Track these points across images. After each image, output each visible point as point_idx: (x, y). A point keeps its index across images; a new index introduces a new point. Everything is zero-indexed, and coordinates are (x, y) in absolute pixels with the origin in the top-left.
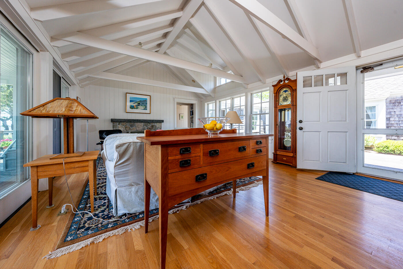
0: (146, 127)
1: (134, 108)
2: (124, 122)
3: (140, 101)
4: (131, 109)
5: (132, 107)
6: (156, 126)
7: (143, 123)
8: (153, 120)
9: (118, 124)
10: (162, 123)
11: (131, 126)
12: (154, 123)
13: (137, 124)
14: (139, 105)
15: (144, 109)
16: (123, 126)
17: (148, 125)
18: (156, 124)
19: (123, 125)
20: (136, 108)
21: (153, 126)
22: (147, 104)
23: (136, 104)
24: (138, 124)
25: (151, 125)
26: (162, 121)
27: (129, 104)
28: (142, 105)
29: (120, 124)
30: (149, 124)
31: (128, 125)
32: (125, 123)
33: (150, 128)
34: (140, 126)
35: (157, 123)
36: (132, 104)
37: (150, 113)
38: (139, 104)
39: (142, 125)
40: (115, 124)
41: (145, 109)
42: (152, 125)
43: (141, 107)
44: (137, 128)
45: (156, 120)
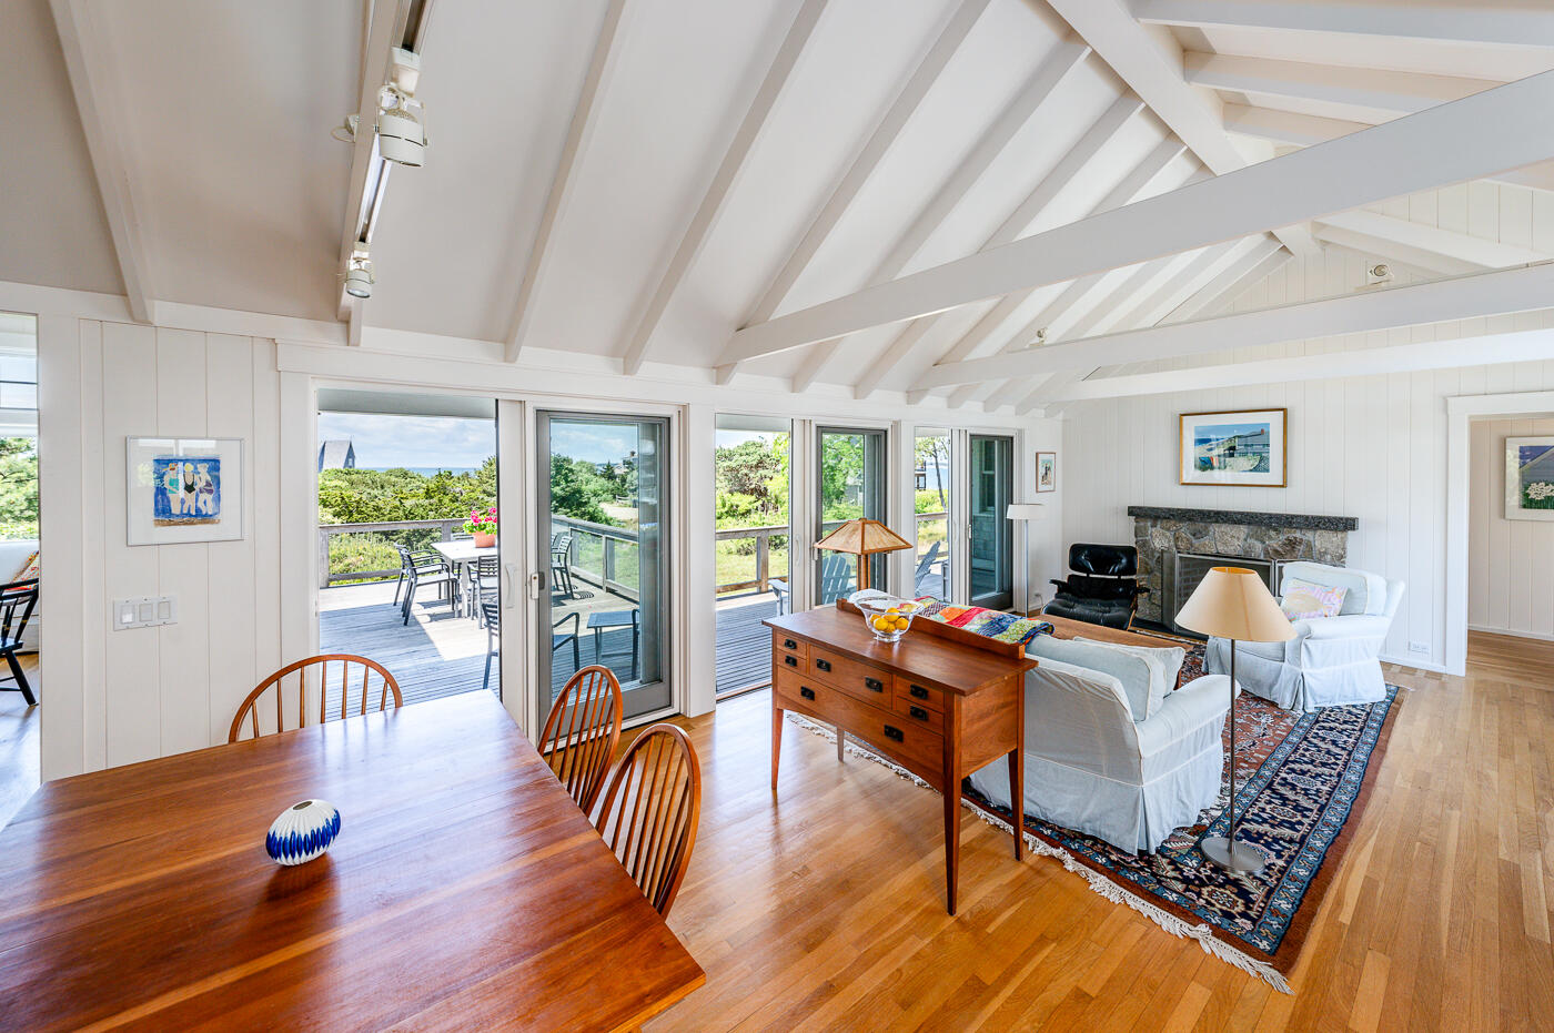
0: (1259, 545)
1: (1213, 468)
2: (1171, 518)
3: (1238, 437)
4: (1199, 472)
5: (1203, 464)
7: (1244, 529)
8: (1293, 517)
9: (1149, 524)
10: (1349, 532)
11: (1194, 535)
12: (1301, 528)
13: (1217, 529)
14: (1232, 456)
15: (1255, 469)
16: (1168, 534)
17: (1270, 538)
18: (1309, 535)
19: (1168, 530)
20: (1219, 468)
21: (1291, 544)
22: (1268, 445)
23: (1221, 451)
24: (1225, 528)
25: (1282, 538)
26: (1348, 524)
27: (1192, 452)
28: (1245, 454)
29: (1159, 527)
30: (1272, 533)
31: (1184, 529)
32: (1173, 522)
33: (1276, 551)
34: (1232, 537)
35: (1319, 532)
36: (1202, 451)
37: (1284, 486)
38: (1233, 448)
39: (1243, 536)
40: (1142, 524)
41: (1262, 466)
42: (1291, 536)
43: (1241, 459)
44: (1218, 544)
45: (1307, 517)
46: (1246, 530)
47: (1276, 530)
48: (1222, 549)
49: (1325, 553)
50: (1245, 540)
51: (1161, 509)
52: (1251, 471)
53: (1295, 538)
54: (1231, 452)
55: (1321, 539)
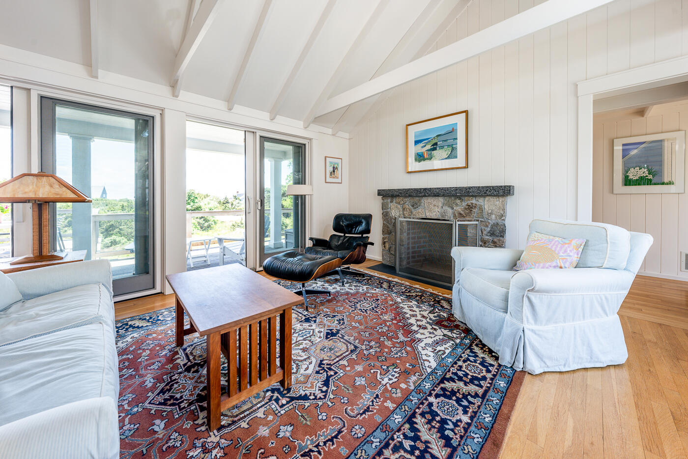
0: (450, 211)
1: (424, 159)
2: (398, 196)
3: (438, 136)
4: (417, 163)
5: (420, 158)
6: (481, 209)
8: (470, 188)
9: (389, 200)
11: (413, 206)
12: (475, 196)
13: (426, 201)
14: (435, 149)
15: (448, 158)
16: (399, 206)
17: (457, 205)
18: (480, 201)
19: (399, 203)
20: (427, 159)
21: (470, 208)
22: (456, 139)
23: (429, 147)
24: (430, 200)
25: (464, 204)
26: (505, 191)
27: (413, 150)
28: (442, 147)
29: (394, 202)
30: (458, 201)
31: (408, 202)
32: (402, 198)
33: (461, 214)
34: (434, 206)
35: (487, 198)
36: (420, 149)
38: (436, 144)
39: (440, 205)
40: (386, 201)
41: (452, 155)
42: (469, 202)
43: (441, 151)
44: (427, 211)
45: (479, 187)
46: (442, 200)
47: (460, 199)
48: (429, 215)
49: (491, 213)
50: (442, 207)
51: (394, 190)
52: (446, 158)
53: (472, 204)
54: (435, 147)
55: (488, 204)
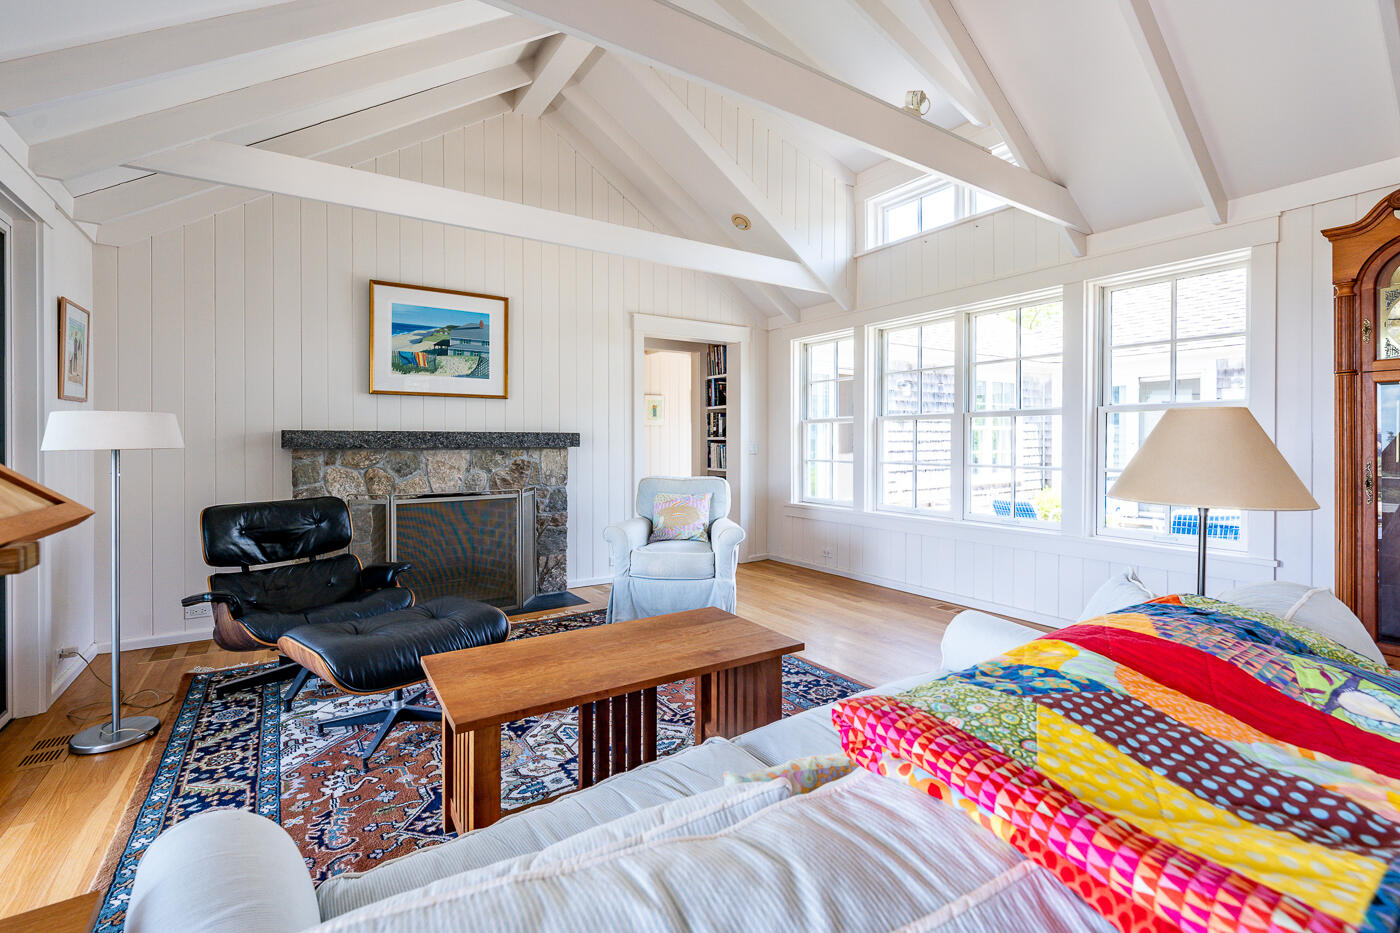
0: (484, 475)
1: (418, 369)
2: (361, 447)
3: (451, 328)
4: (399, 375)
5: (404, 363)
6: (537, 469)
7: (465, 454)
8: (524, 435)
9: (321, 459)
10: (571, 450)
11: (398, 471)
12: (528, 449)
13: (431, 459)
14: (444, 353)
15: (472, 375)
16: (355, 473)
17: (497, 464)
18: (535, 456)
19: (356, 466)
20: (426, 370)
21: (519, 468)
22: (487, 343)
23: (429, 345)
24: (442, 456)
25: (509, 462)
26: (574, 440)
27: (386, 343)
28: (459, 353)
29: (338, 462)
30: (498, 458)
31: (382, 463)
32: (364, 453)
33: (503, 480)
34: (451, 467)
35: (544, 452)
36: (405, 342)
37: (505, 397)
38: (446, 343)
39: (464, 465)
40: (307, 461)
41: (480, 371)
42: (519, 459)
43: (457, 359)
44: (433, 480)
45: (538, 434)
46: (468, 457)
47: (502, 453)
48: (437, 488)
49: (551, 476)
50: (468, 470)
51: (348, 433)
52: (467, 376)
53: (523, 461)
54: (443, 348)
55: (546, 460)
